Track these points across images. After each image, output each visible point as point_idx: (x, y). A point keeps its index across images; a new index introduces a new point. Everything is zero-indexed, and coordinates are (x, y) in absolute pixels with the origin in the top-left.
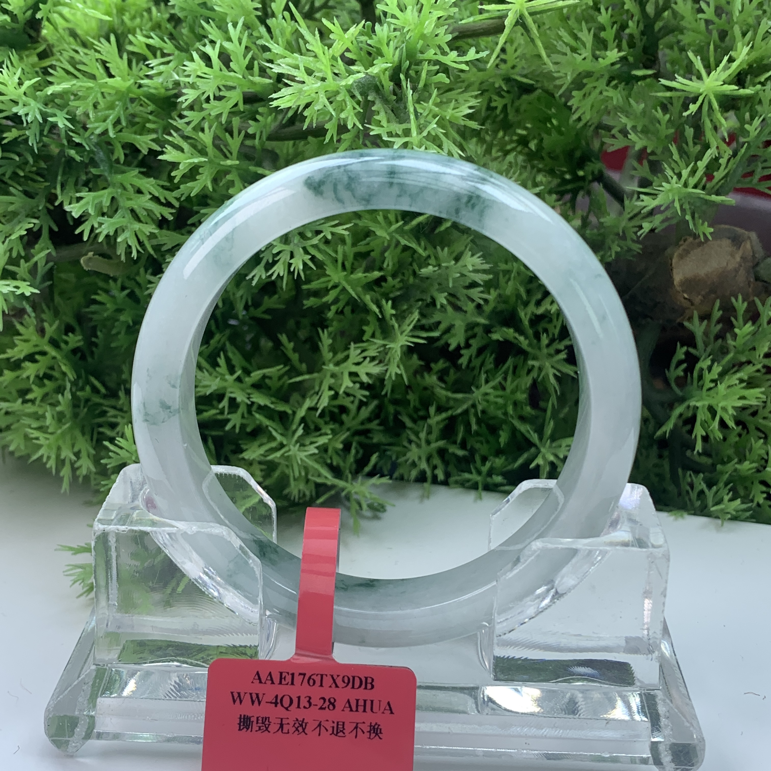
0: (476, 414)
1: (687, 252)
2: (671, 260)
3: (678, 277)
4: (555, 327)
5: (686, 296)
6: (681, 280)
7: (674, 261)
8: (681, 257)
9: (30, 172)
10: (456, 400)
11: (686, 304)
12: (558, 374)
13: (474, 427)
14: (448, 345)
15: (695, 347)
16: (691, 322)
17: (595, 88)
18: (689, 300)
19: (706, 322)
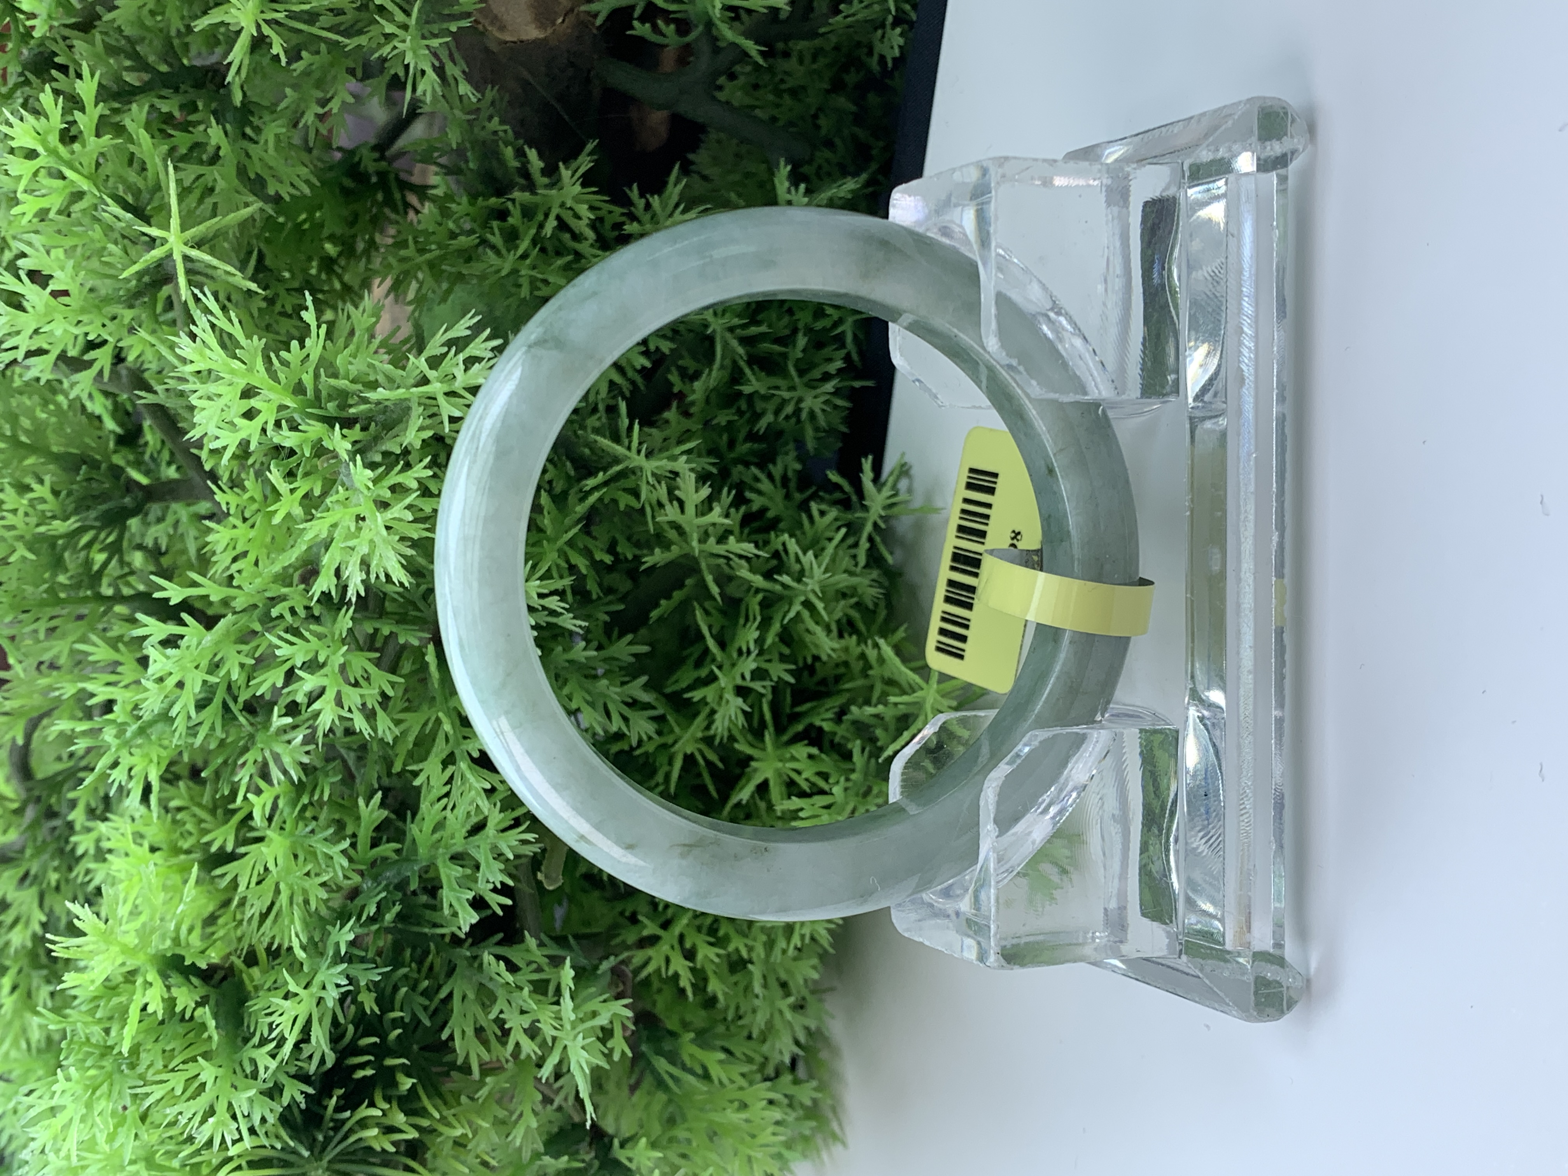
0: (744, 326)
1: (495, 20)
2: (506, 42)
3: (533, 33)
4: (610, 212)
5: (560, 20)
7: (508, 38)
8: (502, 28)
9: (419, 971)
10: (723, 357)
11: (571, 19)
12: (682, 207)
13: (763, 329)
14: (644, 368)
15: (631, 8)
16: (597, 14)
17: (261, 160)
18: (565, 16)
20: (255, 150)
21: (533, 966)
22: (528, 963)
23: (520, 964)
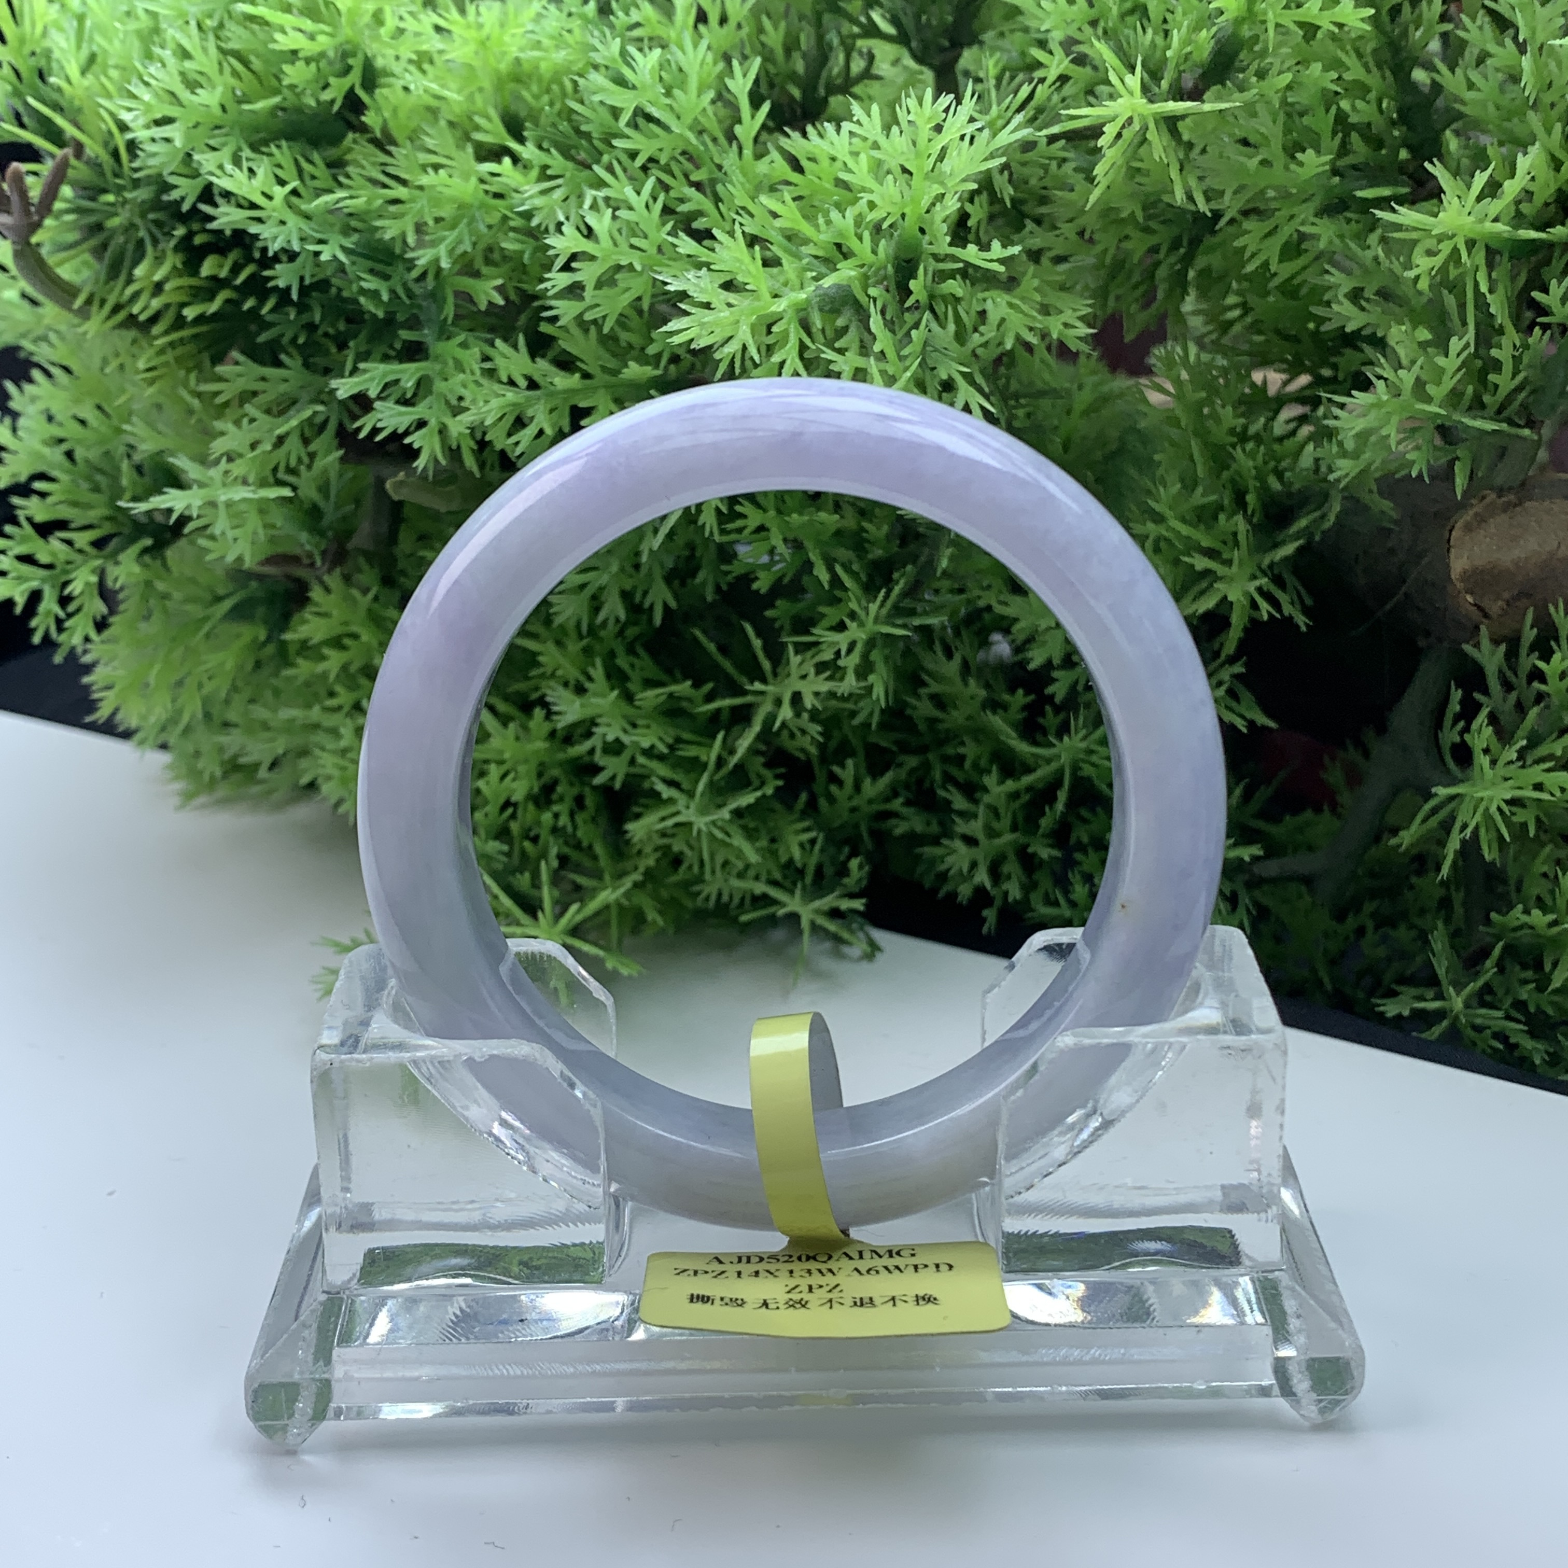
1: (1481, 520)
3: (1459, 564)
6: (1465, 572)
7: (1455, 535)
8: (1468, 528)
10: (1030, 755)
11: (1472, 613)
15: (1486, 692)
16: (1477, 645)
17: (1292, 217)
18: (1479, 608)
19: (1503, 648)
20: (1306, 211)
21: (306, 460)
22: (312, 456)
23: (312, 447)
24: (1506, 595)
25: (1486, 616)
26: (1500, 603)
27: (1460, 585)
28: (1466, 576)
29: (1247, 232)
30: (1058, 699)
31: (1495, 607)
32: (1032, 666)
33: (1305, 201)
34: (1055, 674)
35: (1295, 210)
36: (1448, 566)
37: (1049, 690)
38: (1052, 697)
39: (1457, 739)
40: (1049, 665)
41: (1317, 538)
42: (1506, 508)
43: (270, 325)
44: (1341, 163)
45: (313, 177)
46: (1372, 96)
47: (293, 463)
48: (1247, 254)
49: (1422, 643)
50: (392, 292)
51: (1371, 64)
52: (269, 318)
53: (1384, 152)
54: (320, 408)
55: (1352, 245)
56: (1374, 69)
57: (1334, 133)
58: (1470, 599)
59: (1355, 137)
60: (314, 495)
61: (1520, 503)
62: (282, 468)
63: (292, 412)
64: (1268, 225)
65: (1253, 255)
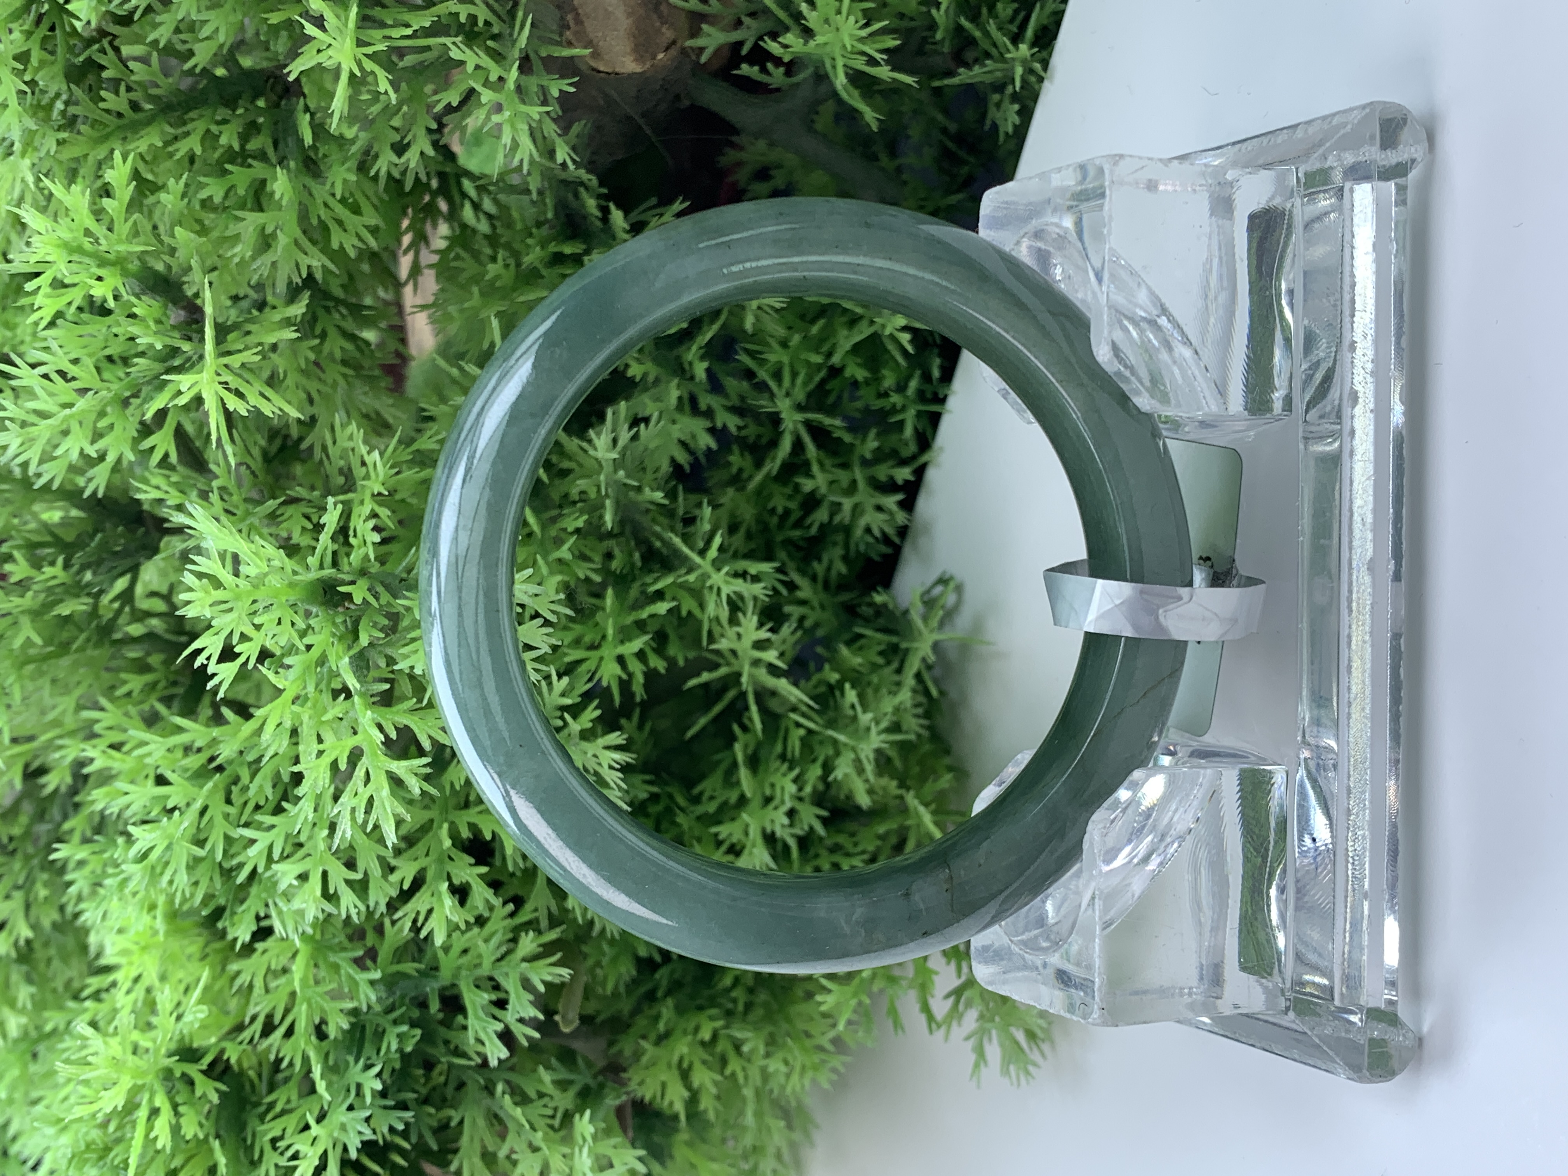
2: (599, 72)
3: (629, 65)
6: (636, 60)
7: (603, 68)
8: (598, 56)
11: (673, 52)
14: (709, 449)
15: (740, 44)
16: (702, 50)
17: (326, 205)
18: (667, 49)
19: (704, 26)
20: (320, 192)
21: (546, 1100)
22: (541, 1095)
23: (533, 1094)
24: (658, 24)
25: (674, 43)
26: (664, 30)
27: (648, 65)
28: (640, 59)
29: (341, 245)
30: (741, 423)
31: (668, 34)
32: (714, 445)
33: (311, 194)
34: (719, 425)
35: (319, 201)
36: (631, 76)
37: (733, 430)
38: (739, 428)
39: (782, 70)
40: (712, 431)
41: (604, 191)
42: (579, 21)
43: (421, 1136)
44: (274, 160)
45: (288, 1101)
46: (214, 129)
47: (550, 1112)
48: (360, 245)
49: (686, 103)
50: (395, 1022)
51: (185, 129)
52: (414, 1139)
53: (261, 120)
54: (500, 1088)
55: (354, 149)
56: (189, 127)
57: (250, 166)
58: (661, 56)
59: (251, 146)
60: (571, 1093)
61: (574, 10)
62: (550, 1121)
63: (502, 1114)
64: (333, 227)
65: (360, 239)
